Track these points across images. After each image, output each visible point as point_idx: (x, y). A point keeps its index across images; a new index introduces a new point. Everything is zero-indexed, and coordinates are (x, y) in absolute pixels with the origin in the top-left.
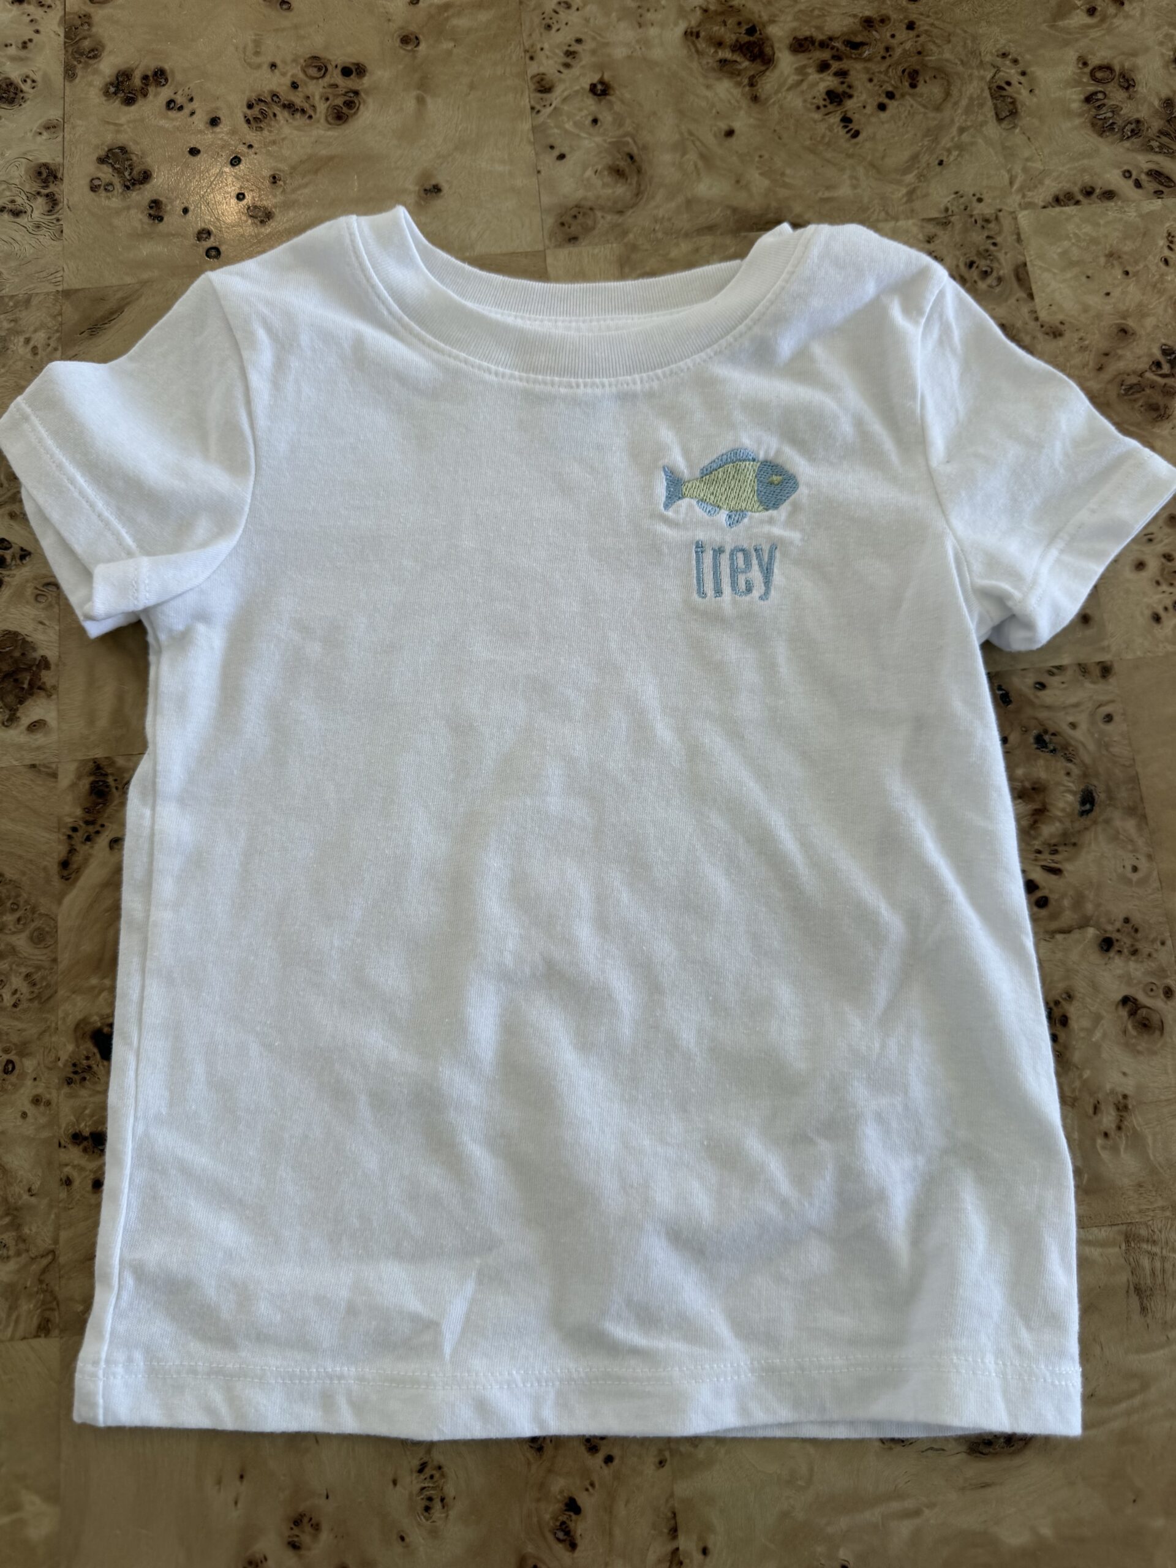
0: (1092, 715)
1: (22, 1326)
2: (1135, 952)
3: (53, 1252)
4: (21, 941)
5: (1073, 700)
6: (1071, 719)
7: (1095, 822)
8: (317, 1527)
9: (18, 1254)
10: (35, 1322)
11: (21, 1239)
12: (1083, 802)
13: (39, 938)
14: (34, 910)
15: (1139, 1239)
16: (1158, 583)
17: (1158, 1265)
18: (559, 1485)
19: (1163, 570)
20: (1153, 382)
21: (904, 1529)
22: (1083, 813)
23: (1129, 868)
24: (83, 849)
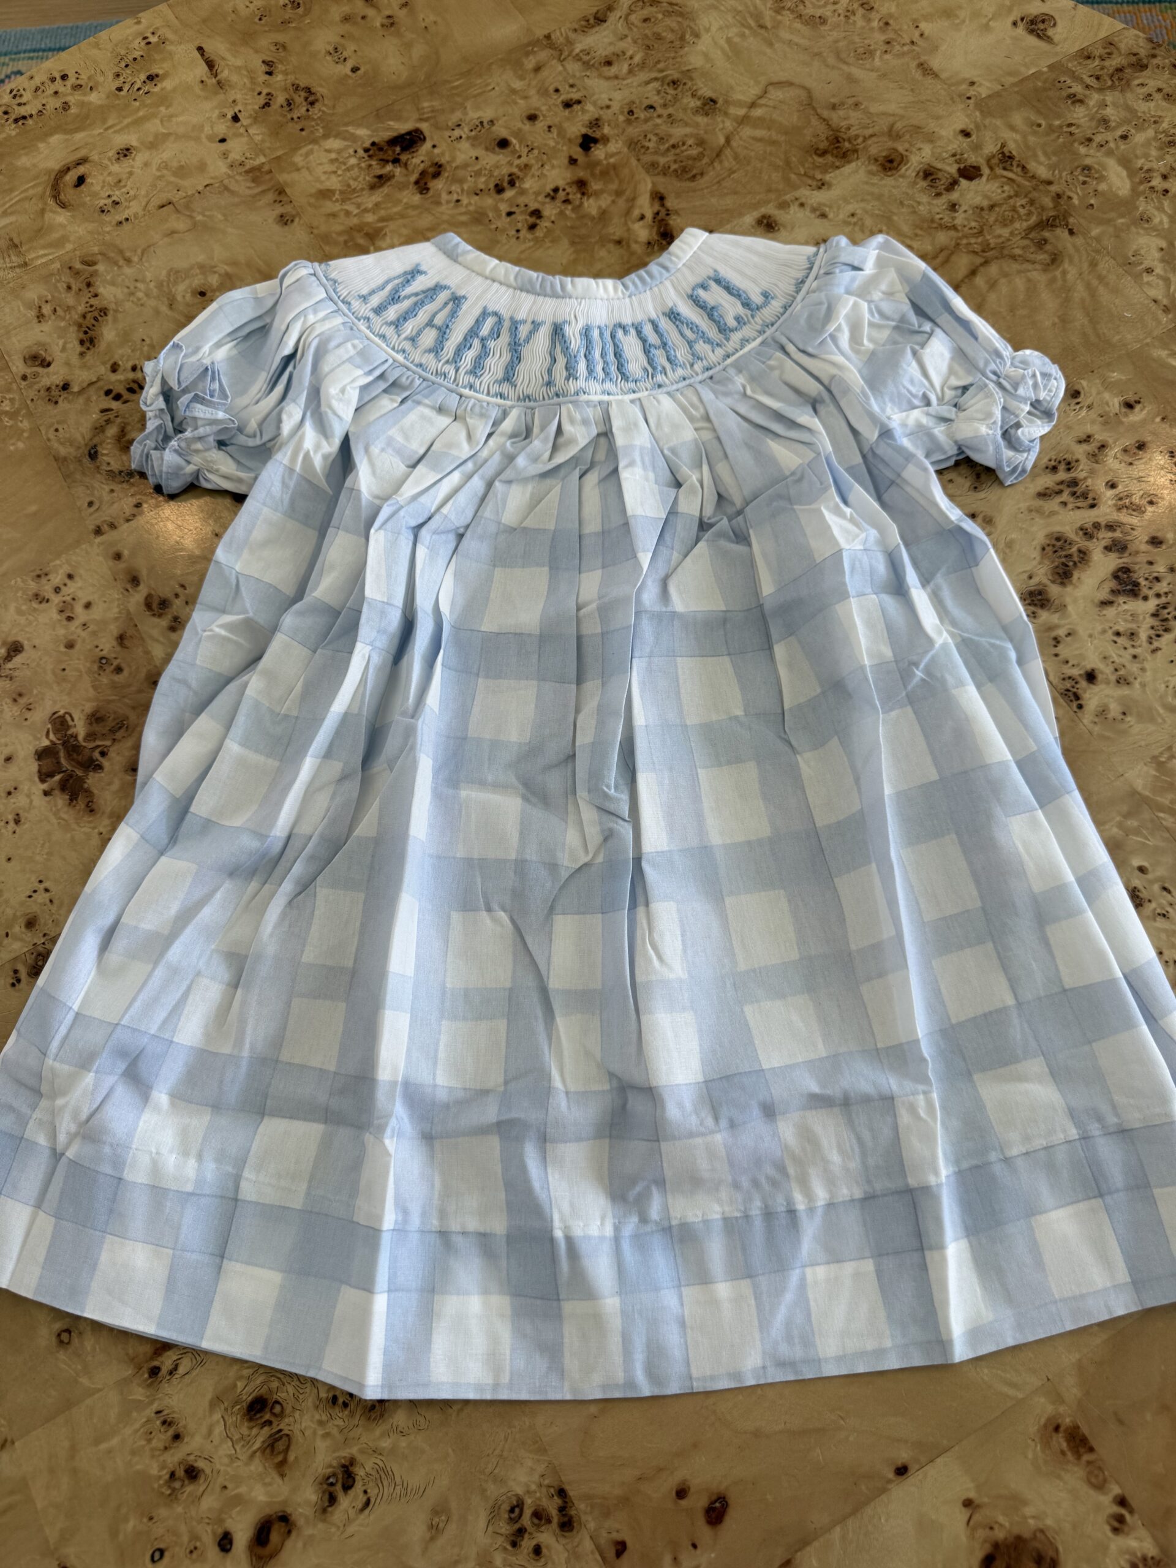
0: (101, 502)
1: (558, 33)
2: (48, 389)
3: (561, 61)
4: (662, 161)
5: (115, 506)
6: (115, 494)
7: (86, 445)
8: (383, 25)
9: (577, 55)
10: (553, 37)
11: (580, 59)
12: (96, 452)
13: (654, 165)
14: (665, 174)
15: (19, 266)
16: (74, 599)
17: (7, 260)
18: (279, 77)
19: (72, 609)
20: (104, 740)
21: (110, 122)
22: (95, 446)
23: (60, 429)
24: (657, 207)
